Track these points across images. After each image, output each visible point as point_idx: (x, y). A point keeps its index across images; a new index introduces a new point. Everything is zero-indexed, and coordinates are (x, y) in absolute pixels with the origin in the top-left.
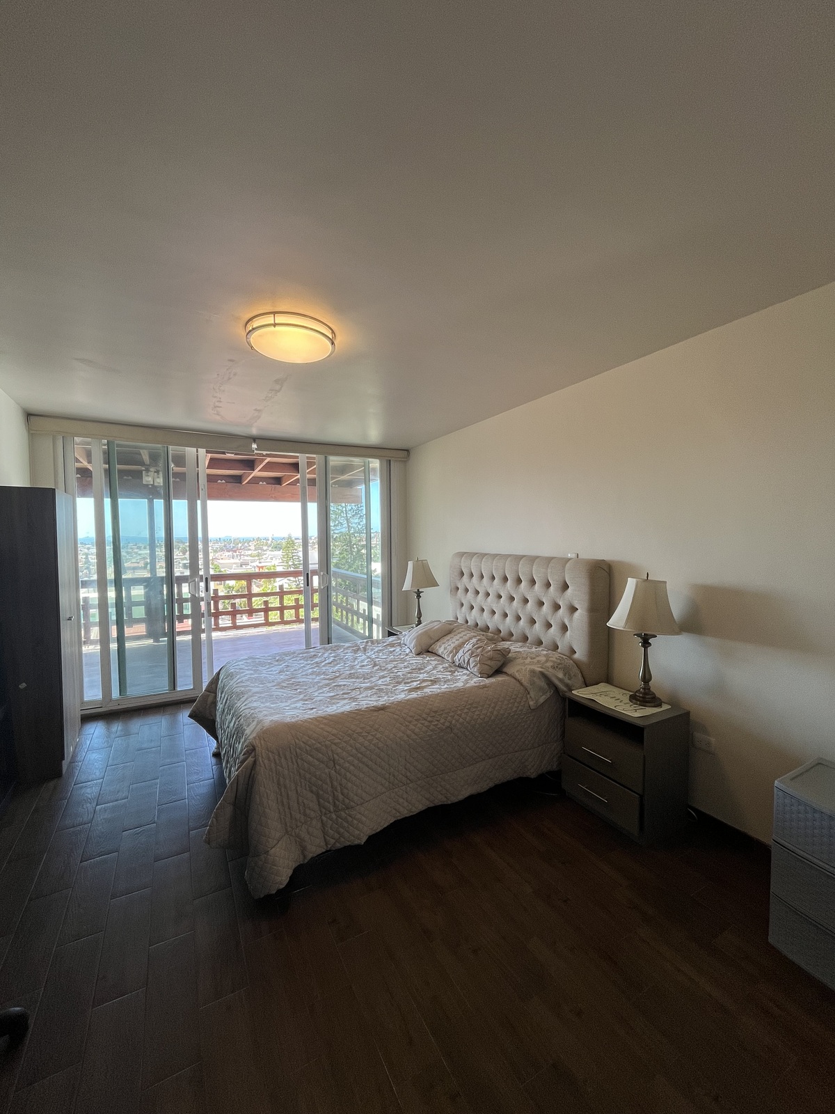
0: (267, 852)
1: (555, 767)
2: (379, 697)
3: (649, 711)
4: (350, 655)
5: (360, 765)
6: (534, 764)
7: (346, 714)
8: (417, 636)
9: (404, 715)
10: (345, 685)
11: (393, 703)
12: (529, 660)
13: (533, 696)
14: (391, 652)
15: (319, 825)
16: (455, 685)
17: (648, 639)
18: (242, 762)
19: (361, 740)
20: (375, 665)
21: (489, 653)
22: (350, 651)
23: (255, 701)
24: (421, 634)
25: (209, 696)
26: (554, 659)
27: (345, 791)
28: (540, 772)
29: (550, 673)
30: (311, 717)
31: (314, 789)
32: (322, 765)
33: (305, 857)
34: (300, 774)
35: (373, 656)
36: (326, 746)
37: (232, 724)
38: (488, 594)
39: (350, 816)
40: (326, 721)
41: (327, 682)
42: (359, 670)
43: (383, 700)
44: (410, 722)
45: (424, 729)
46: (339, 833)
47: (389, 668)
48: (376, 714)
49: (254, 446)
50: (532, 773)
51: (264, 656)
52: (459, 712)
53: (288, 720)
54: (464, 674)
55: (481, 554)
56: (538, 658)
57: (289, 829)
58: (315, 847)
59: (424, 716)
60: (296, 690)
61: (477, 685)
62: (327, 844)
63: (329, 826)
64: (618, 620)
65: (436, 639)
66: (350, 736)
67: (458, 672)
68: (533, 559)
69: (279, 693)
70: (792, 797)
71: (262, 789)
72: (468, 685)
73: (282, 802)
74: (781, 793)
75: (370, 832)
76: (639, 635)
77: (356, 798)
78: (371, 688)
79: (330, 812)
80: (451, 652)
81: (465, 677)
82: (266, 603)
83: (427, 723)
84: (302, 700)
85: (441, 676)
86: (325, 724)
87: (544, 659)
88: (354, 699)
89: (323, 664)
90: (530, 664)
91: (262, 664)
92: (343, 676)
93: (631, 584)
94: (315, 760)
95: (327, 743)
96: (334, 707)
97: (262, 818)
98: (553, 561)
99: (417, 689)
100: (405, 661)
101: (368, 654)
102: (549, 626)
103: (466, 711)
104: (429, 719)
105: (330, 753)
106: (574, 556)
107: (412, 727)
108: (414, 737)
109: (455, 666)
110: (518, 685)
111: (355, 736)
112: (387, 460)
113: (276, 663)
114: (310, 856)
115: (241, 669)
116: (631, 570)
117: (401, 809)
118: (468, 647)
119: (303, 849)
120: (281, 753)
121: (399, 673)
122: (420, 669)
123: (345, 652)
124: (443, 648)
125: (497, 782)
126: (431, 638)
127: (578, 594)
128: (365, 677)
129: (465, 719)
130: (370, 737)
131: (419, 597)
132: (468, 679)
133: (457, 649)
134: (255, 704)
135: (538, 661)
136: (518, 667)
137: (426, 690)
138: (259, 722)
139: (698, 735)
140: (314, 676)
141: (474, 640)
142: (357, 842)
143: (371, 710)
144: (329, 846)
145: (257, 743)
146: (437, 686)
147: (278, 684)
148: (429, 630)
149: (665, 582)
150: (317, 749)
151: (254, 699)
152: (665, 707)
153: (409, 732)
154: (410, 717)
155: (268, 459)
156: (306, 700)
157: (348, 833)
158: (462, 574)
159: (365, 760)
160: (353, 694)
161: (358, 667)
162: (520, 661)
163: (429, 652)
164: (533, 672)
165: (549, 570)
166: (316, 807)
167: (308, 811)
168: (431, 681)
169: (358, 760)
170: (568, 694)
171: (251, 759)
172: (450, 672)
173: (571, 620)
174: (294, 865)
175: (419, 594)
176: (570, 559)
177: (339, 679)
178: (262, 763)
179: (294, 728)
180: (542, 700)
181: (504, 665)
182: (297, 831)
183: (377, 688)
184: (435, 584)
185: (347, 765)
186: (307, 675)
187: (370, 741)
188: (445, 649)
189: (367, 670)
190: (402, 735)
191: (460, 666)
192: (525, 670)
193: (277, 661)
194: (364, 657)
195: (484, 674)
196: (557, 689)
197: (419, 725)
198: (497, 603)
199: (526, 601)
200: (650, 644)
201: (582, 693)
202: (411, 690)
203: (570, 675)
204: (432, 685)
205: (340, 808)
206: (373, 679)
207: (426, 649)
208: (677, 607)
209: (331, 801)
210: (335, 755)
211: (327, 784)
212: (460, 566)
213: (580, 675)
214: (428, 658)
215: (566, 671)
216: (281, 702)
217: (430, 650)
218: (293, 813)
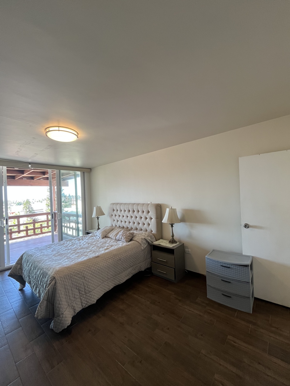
0: (63, 314)
1: (149, 266)
2: (95, 253)
3: (174, 245)
4: (77, 242)
5: (93, 276)
6: (143, 266)
7: (86, 261)
8: (102, 232)
9: (106, 258)
10: (80, 252)
11: (101, 254)
12: (140, 235)
13: (143, 246)
14: (92, 239)
15: (80, 300)
16: (119, 246)
17: (173, 225)
18: (50, 284)
19: (92, 268)
20: (89, 244)
21: (128, 235)
22: (77, 240)
23: (48, 262)
24: (103, 231)
25: (17, 266)
26: (147, 234)
27: (89, 286)
28: (145, 269)
29: (147, 238)
30: (74, 263)
31: (78, 288)
32: (80, 279)
33: (75, 312)
34: (72, 284)
35: (87, 241)
36: (81, 272)
37: (38, 273)
38: (123, 216)
39: (90, 295)
40: (79, 264)
41: (73, 252)
42: (83, 246)
43: (97, 254)
44: (108, 259)
45: (112, 261)
46: (86, 301)
47: (94, 244)
48: (96, 259)
49: (30, 166)
50: (143, 269)
51: (42, 247)
52: (122, 254)
53: (65, 266)
54: (121, 242)
55: (120, 203)
56: (142, 234)
57: (69, 304)
58: (79, 309)
59: (112, 257)
60: (62, 256)
61: (126, 245)
62: (82, 306)
63: (83, 300)
64: (165, 220)
65: (108, 232)
66: (89, 267)
67: (118, 242)
68: (138, 204)
69: (56, 258)
70: (209, 259)
71: (59, 291)
72: (123, 245)
73: (67, 295)
74: (207, 259)
75: (97, 299)
76: (170, 224)
77: (92, 288)
78: (91, 251)
79: (83, 295)
80: (114, 236)
81: (121, 243)
82: (27, 227)
83: (113, 259)
84: (66, 259)
85: (113, 244)
86: (79, 265)
87: (144, 234)
88: (86, 255)
89: (68, 246)
90: (141, 236)
91: (43, 250)
92: (78, 249)
93: (168, 210)
94: (78, 278)
95: (81, 271)
96: (81, 259)
97: (60, 302)
98: (144, 204)
99: (107, 249)
100: (99, 241)
101: (84, 241)
102: (144, 224)
103: (124, 253)
104: (113, 257)
105: (83, 274)
106: (150, 203)
107: (108, 261)
108: (109, 264)
109: (117, 240)
110: (138, 243)
111: (90, 267)
112: (83, 172)
113: (49, 248)
114: (77, 312)
115: (35, 252)
116: (167, 206)
117: (106, 289)
118: (120, 233)
119: (74, 310)
120: (65, 277)
121: (98, 245)
122: (105, 243)
123: (75, 241)
124: (111, 235)
125: (134, 274)
126: (107, 232)
127: (152, 214)
128: (87, 248)
129: (124, 256)
130: (95, 267)
131: (98, 219)
132: (122, 244)
133: (116, 235)
134: (48, 263)
135: (143, 235)
136: (137, 238)
137: (110, 249)
138: (54, 269)
139: (186, 250)
140: (67, 251)
141: (122, 231)
142: (93, 303)
143: (95, 258)
144: (83, 307)
145: (55, 276)
146: (113, 247)
147: (54, 255)
148: (105, 230)
149: (176, 209)
150: (78, 274)
151: (47, 261)
152: (178, 243)
153: (107, 263)
154: (107, 258)
155: (33, 170)
156: (68, 259)
157: (90, 300)
158: (114, 210)
159: (94, 274)
160: (85, 254)
161: (82, 245)
162: (137, 236)
163: (106, 237)
164: (142, 238)
165: (143, 207)
166: (79, 294)
167: (76, 296)
168: (110, 246)
169: (92, 275)
170: (152, 244)
171: (53, 282)
172: (116, 242)
173: (151, 222)
174: (72, 316)
175: (98, 218)
176: (149, 204)
177: (77, 250)
178: (58, 282)
179: (68, 268)
180: (145, 247)
181: (133, 238)
182: (72, 304)
183: (93, 251)
184: (104, 214)
185: (89, 277)
186: (64, 251)
187: (96, 268)
188: (112, 235)
189: (86, 245)
190: (106, 264)
191: (118, 240)
192: (140, 238)
193: (49, 247)
194: (83, 242)
195: (127, 241)
196: (149, 243)
197: (111, 260)
198: (127, 219)
199: (136, 217)
200: (173, 226)
201: (156, 243)
202: (105, 250)
203: (152, 238)
204: (111, 247)
205: (87, 293)
206: (90, 248)
207: (105, 236)
208: (179, 215)
209: (84, 291)
210: (84, 275)
211: (82, 285)
212: (113, 208)
213: (154, 238)
214: (106, 239)
215: (151, 237)
216: (59, 261)
217: (106, 236)
218: (71, 298)
